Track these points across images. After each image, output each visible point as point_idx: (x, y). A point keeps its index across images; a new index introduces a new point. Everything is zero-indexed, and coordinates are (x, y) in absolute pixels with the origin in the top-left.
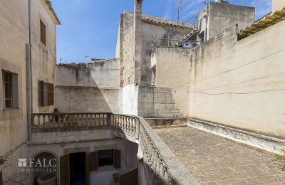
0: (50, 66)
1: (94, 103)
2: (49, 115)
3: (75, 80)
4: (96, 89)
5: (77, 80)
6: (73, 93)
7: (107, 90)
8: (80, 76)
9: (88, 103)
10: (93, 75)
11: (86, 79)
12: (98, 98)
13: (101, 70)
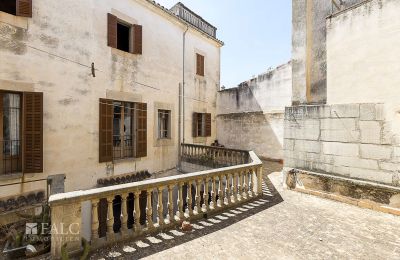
0: (210, 94)
1: (256, 135)
2: (206, 147)
3: (235, 106)
4: (260, 114)
5: (238, 105)
6: (233, 122)
7: (275, 114)
8: (241, 99)
9: (248, 134)
10: (257, 94)
11: (248, 102)
12: (261, 127)
13: (268, 85)
